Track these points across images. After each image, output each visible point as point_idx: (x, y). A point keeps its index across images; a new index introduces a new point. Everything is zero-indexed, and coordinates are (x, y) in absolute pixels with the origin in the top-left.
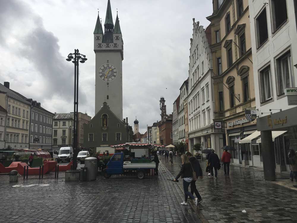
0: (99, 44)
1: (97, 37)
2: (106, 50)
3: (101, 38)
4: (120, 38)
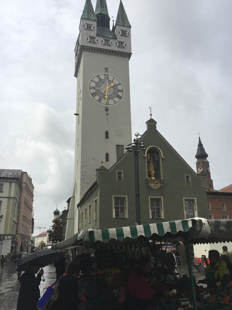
0: (91, 37)
1: (88, 24)
2: (104, 50)
3: (94, 28)
4: (128, 34)
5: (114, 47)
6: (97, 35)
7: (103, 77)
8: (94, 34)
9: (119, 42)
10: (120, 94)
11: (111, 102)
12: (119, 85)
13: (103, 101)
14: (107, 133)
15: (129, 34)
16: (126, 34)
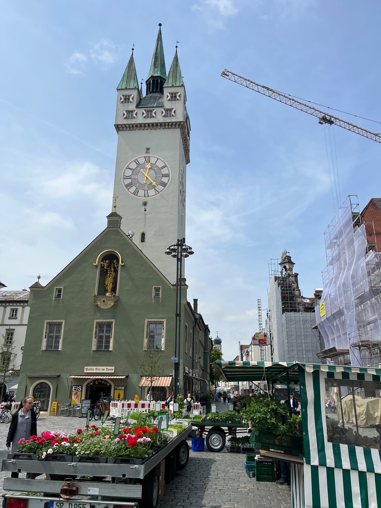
0: (129, 112)
2: (145, 124)
3: (133, 98)
4: (180, 96)
5: (160, 119)
6: (137, 107)
7: (142, 161)
8: (132, 106)
9: (167, 110)
10: (165, 180)
13: (141, 193)
14: (143, 235)
16: (177, 97)
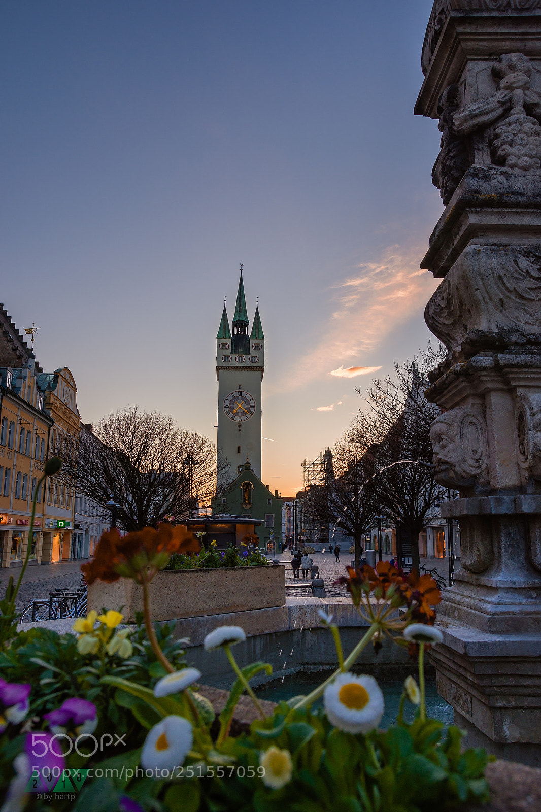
0: (225, 356)
1: (223, 344)
2: (237, 367)
3: (228, 346)
4: (261, 347)
5: (247, 363)
6: (232, 353)
7: (236, 394)
8: (228, 352)
9: (252, 357)
10: (252, 409)
11: (243, 418)
12: (251, 400)
13: (236, 418)
14: (239, 448)
15: (263, 347)
16: (260, 348)
